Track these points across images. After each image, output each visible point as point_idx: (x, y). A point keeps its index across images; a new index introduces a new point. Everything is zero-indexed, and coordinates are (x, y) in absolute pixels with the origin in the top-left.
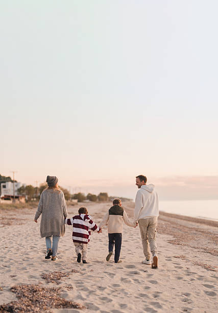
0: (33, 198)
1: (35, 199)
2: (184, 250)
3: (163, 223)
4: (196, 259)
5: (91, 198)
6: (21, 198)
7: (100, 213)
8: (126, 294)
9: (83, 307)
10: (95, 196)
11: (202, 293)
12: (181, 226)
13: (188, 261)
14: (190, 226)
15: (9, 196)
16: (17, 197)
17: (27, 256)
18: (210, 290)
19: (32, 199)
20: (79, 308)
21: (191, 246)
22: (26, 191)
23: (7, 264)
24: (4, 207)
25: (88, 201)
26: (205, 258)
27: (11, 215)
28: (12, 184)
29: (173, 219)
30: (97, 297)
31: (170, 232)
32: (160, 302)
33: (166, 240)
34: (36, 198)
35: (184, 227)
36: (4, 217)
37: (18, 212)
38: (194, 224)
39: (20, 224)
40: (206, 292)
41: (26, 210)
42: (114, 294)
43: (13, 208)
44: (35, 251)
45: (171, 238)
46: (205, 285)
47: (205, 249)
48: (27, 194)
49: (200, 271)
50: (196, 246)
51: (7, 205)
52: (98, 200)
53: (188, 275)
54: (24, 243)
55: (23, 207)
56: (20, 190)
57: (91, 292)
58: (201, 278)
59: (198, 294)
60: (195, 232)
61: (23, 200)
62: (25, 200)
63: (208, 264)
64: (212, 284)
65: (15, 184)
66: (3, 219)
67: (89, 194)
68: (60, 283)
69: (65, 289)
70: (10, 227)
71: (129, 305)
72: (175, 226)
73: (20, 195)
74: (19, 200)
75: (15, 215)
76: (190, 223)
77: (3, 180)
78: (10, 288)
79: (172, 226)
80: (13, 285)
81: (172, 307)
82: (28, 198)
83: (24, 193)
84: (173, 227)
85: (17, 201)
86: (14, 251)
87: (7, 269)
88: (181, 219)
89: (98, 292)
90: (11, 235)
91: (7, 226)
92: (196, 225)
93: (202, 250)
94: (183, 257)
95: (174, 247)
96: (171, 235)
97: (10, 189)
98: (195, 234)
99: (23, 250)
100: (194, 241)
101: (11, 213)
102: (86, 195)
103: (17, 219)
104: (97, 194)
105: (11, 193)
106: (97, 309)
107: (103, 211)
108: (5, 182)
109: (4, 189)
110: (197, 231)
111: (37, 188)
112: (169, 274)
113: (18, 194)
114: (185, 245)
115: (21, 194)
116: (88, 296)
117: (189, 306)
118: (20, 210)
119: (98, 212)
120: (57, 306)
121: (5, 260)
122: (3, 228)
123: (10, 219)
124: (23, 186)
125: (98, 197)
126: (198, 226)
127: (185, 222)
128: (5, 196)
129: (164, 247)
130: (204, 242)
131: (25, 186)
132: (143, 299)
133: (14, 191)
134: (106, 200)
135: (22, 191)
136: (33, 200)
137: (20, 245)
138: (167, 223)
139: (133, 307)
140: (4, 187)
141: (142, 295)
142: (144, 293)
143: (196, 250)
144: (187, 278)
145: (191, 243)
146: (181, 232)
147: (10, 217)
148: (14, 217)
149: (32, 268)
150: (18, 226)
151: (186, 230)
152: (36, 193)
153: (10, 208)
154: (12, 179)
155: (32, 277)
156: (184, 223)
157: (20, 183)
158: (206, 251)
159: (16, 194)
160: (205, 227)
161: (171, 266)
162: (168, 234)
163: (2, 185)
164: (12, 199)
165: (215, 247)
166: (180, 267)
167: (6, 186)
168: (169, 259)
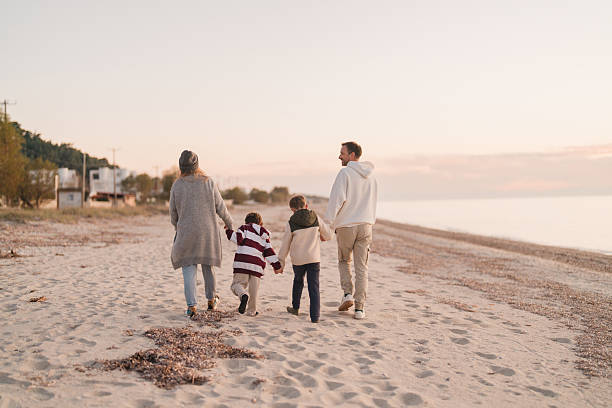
0: (150, 197)
1: (153, 200)
2: (424, 282)
3: (390, 239)
4: (443, 295)
5: (258, 196)
6: (128, 198)
7: (275, 224)
8: (326, 340)
9: (261, 357)
10: (265, 193)
11: (447, 340)
12: (421, 244)
13: (429, 297)
14: (438, 245)
15: (105, 195)
16: (120, 196)
17: (161, 289)
18: (459, 336)
19: (148, 200)
20: (255, 357)
21: (435, 276)
22: (136, 184)
23: (131, 300)
24: (102, 213)
25: (252, 202)
26: (458, 294)
27: (116, 227)
28: (112, 171)
29: (406, 234)
30: (281, 345)
31: (402, 254)
32: (380, 351)
33: (393, 266)
34: (156, 197)
35: (427, 245)
36: (103, 230)
37: (126, 222)
38: (445, 240)
39: (135, 242)
40: (454, 340)
41: (141, 218)
42: (307, 340)
43: (118, 215)
44: (172, 282)
45: (403, 263)
46: (453, 331)
47: (460, 281)
48: (139, 190)
49: (447, 312)
50: (446, 276)
51: (106, 211)
52: (270, 201)
53: (428, 316)
54: (149, 270)
55: (136, 214)
56: (125, 183)
57: (271, 338)
59: (440, 342)
60: (445, 254)
61: (131, 202)
62: (136, 201)
63: (463, 301)
64: (465, 329)
65: (117, 171)
66: (103, 233)
67: (254, 190)
68: (221, 326)
69: (231, 334)
70: (119, 246)
71: (331, 355)
72: (411, 244)
73: (125, 193)
74: (124, 201)
75: (122, 227)
76: (439, 239)
77: (93, 165)
78: (143, 332)
79: (405, 244)
80: (147, 329)
81: (398, 358)
82: (141, 197)
83: (133, 189)
84: (408, 247)
85: (120, 202)
86: (137, 283)
87: (132, 307)
88: (423, 233)
89: (282, 338)
90: (124, 259)
91: (113, 246)
92: (448, 243)
93: (454, 282)
94: (421, 292)
95: (407, 277)
96: (404, 258)
97: (106, 182)
98: (446, 257)
99: (152, 281)
100: (442, 268)
101: (115, 224)
102: (248, 191)
103: (127, 235)
104: (268, 189)
105: (109, 189)
106: (282, 359)
107: (281, 220)
108: (97, 169)
109: (96, 181)
110: (449, 252)
111: (157, 179)
112: (397, 315)
113: (122, 190)
114: (427, 274)
115: (126, 190)
116: (266, 343)
117: (425, 356)
118: (129, 219)
119: (272, 221)
120: (221, 355)
121: (125, 295)
122: (107, 248)
123: (115, 234)
124: (131, 176)
125: (271, 195)
126: (452, 245)
127: (430, 237)
128: (98, 194)
129: (389, 277)
130: (460, 270)
131: (135, 176)
132: (354, 347)
133: (115, 185)
134: (285, 200)
135: (129, 185)
136: (150, 202)
137: (145, 274)
138: (397, 239)
139: (338, 357)
140: (96, 177)
141: (352, 343)
142: (355, 339)
143: (445, 282)
144: (425, 321)
145: (436, 272)
146: (422, 255)
147: (115, 231)
148: (122, 230)
149: (173, 306)
150: (133, 245)
151: (430, 251)
152: (156, 188)
153: (112, 216)
154: (111, 162)
155: (173, 318)
156: (427, 239)
157: (125, 170)
158: (461, 283)
159: (118, 191)
160: (465, 246)
161: (399, 303)
162: (397, 257)
163: (92, 173)
164: (111, 200)
165: (478, 277)
166: (415, 306)
167: (100, 176)
168: (397, 294)
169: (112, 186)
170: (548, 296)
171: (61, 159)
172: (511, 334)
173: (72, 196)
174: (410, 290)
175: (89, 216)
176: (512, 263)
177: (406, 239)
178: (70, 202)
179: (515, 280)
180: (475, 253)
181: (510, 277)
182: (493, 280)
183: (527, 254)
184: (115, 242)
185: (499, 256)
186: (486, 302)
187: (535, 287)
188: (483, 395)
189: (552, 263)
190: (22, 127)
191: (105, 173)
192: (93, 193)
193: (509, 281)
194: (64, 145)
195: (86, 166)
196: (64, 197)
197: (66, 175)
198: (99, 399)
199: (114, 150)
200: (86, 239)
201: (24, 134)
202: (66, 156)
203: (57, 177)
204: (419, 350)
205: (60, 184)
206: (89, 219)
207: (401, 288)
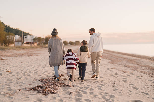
0: (41, 43)
1: (42, 44)
2: (115, 66)
3: (107, 55)
4: (120, 69)
5: (71, 43)
6: (35, 43)
9: (72, 86)
10: (73, 42)
11: (121, 81)
12: (115, 56)
13: (117, 70)
14: (119, 56)
15: (28, 43)
16: (33, 43)
17: (44, 68)
18: (124, 80)
19: (41, 44)
20: (70, 86)
21: (118, 64)
22: (37, 40)
23: (36, 71)
24: (27, 48)
25: (69, 45)
26: (124, 69)
29: (110, 53)
30: (77, 83)
32: (104, 84)
33: (107, 62)
34: (43, 43)
35: (116, 56)
38: (121, 55)
39: (37, 56)
40: (123, 81)
41: (38, 49)
43: (32, 48)
44: (47, 66)
45: (110, 61)
46: (123, 78)
48: (38, 41)
49: (122, 73)
50: (121, 64)
51: (29, 47)
52: (74, 45)
53: (116, 75)
54: (41, 63)
55: (37, 48)
58: (121, 76)
59: (119, 81)
60: (121, 58)
61: (36, 45)
62: (37, 44)
63: (125, 71)
64: (126, 78)
65: (32, 36)
66: (28, 53)
67: (70, 42)
68: (61, 78)
69: (64, 80)
70: (32, 57)
71: (91, 85)
72: (112, 56)
73: (34, 42)
74: (34, 44)
75: (33, 51)
76: (119, 55)
77: (25, 34)
78: (39, 80)
79: (111, 56)
81: (108, 86)
82: (39, 43)
83: (37, 41)
84: (111, 57)
86: (38, 67)
87: (36, 73)
91: (30, 57)
92: (121, 56)
93: (123, 66)
94: (115, 69)
95: (111, 64)
96: (110, 60)
97: (29, 39)
99: (42, 66)
100: (120, 62)
101: (31, 50)
102: (69, 42)
103: (35, 54)
105: (29, 41)
106: (78, 87)
107: (77, 50)
108: (26, 35)
111: (43, 39)
112: (108, 74)
113: (33, 41)
114: (116, 64)
115: (35, 41)
117: (115, 85)
118: (35, 49)
119: (75, 50)
120: (61, 86)
121: (34, 70)
122: (29, 57)
123: (31, 53)
124: (36, 38)
125: (75, 43)
126: (123, 56)
129: (106, 65)
130: (125, 62)
132: (97, 83)
133: (31, 40)
134: (79, 44)
135: (35, 40)
136: (41, 45)
137: (40, 64)
139: (93, 86)
140: (26, 38)
142: (97, 81)
143: (121, 66)
144: (116, 76)
145: (119, 63)
146: (115, 59)
147: (31, 52)
148: (33, 52)
149: (47, 73)
150: (36, 56)
151: (117, 58)
152: (43, 41)
154: (30, 34)
155: (48, 76)
156: (116, 55)
157: (34, 36)
158: (125, 66)
159: (32, 42)
160: (126, 56)
161: (109, 71)
162: (108, 59)
163: (25, 37)
164: (30, 44)
165: (129, 64)
166: (113, 72)
167: (27, 38)
168: (108, 69)
169: (30, 40)
170: (147, 69)
171: (16, 33)
172: (138, 79)
173: (19, 43)
174: (112, 68)
175: (24, 48)
176: (138, 61)
177: (111, 55)
178: (18, 45)
179: (138, 65)
180: (128, 58)
181: (137, 64)
182: (133, 65)
183: (142, 58)
184: (31, 56)
185: (134, 59)
186: (131, 71)
187: (144, 67)
188: (130, 95)
189: (148, 61)
190: (4, 24)
191: (28, 37)
192: (25, 42)
193: (137, 65)
194: (17, 29)
195: (23, 35)
196: (16, 43)
197: (17, 37)
198: (26, 99)
199: (31, 31)
200: (23, 55)
201: (5, 26)
202: (17, 32)
203: (14, 38)
204: (114, 83)
205: (15, 40)
206: (24, 49)
207: (109, 67)
